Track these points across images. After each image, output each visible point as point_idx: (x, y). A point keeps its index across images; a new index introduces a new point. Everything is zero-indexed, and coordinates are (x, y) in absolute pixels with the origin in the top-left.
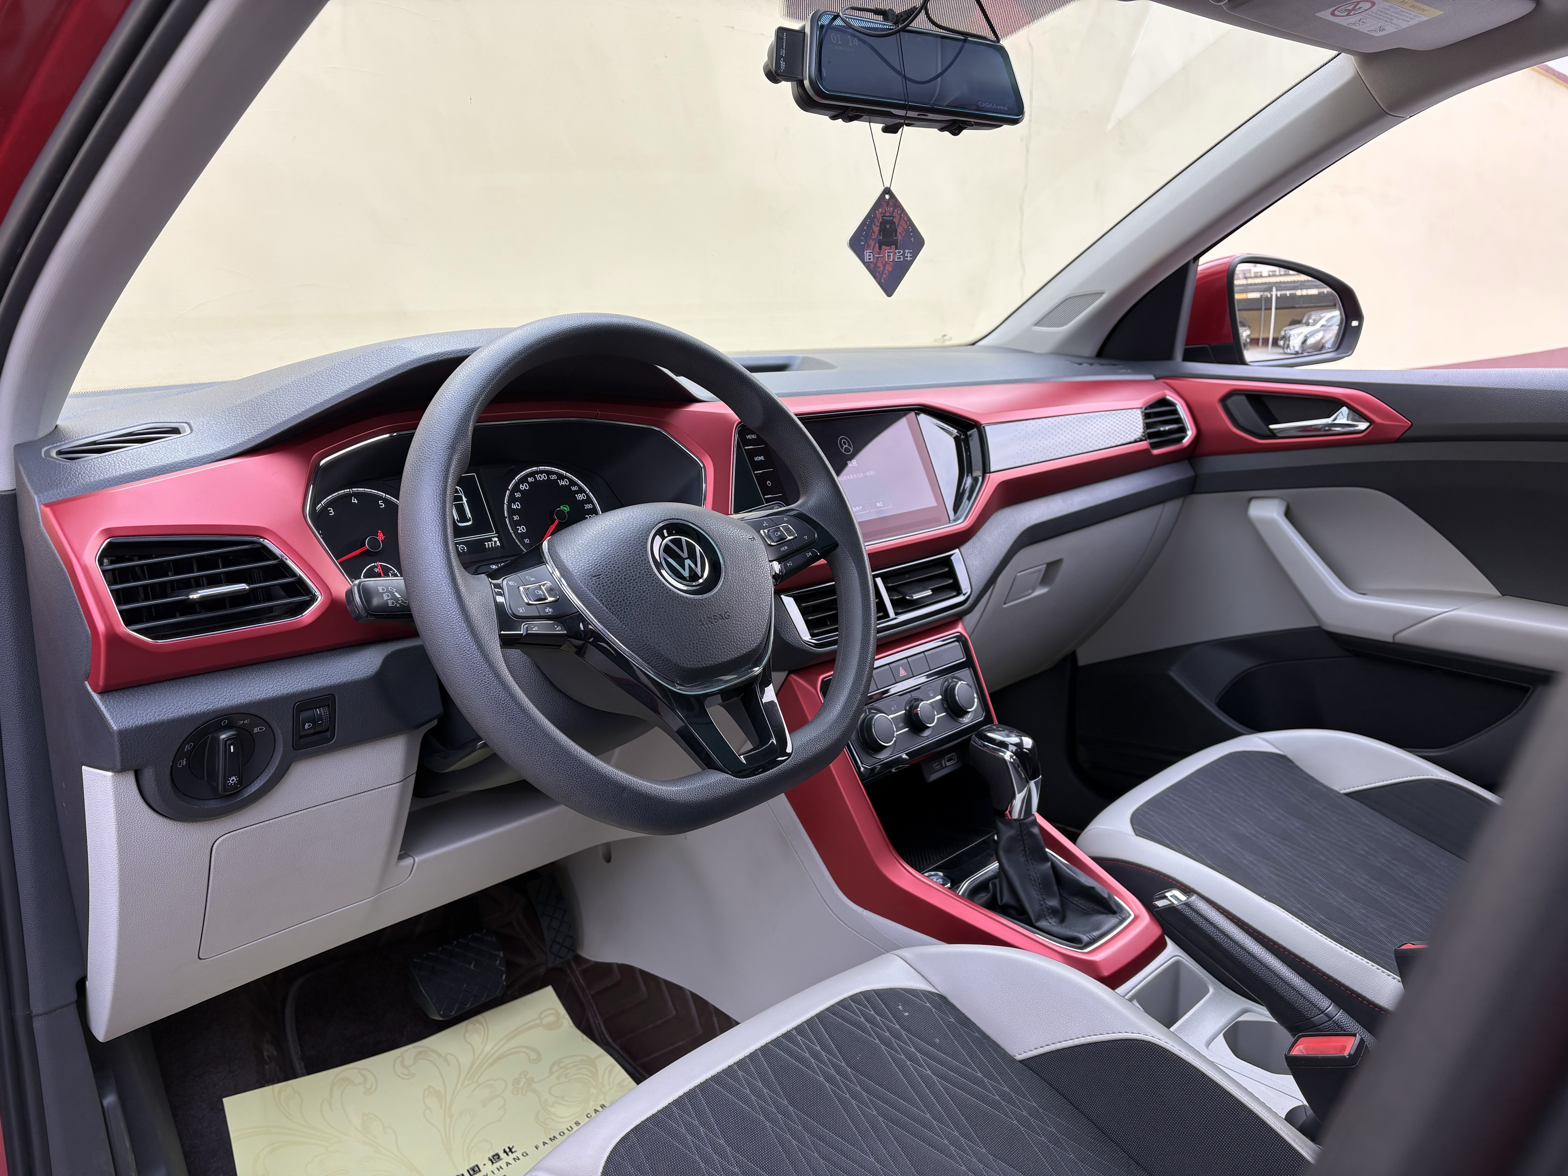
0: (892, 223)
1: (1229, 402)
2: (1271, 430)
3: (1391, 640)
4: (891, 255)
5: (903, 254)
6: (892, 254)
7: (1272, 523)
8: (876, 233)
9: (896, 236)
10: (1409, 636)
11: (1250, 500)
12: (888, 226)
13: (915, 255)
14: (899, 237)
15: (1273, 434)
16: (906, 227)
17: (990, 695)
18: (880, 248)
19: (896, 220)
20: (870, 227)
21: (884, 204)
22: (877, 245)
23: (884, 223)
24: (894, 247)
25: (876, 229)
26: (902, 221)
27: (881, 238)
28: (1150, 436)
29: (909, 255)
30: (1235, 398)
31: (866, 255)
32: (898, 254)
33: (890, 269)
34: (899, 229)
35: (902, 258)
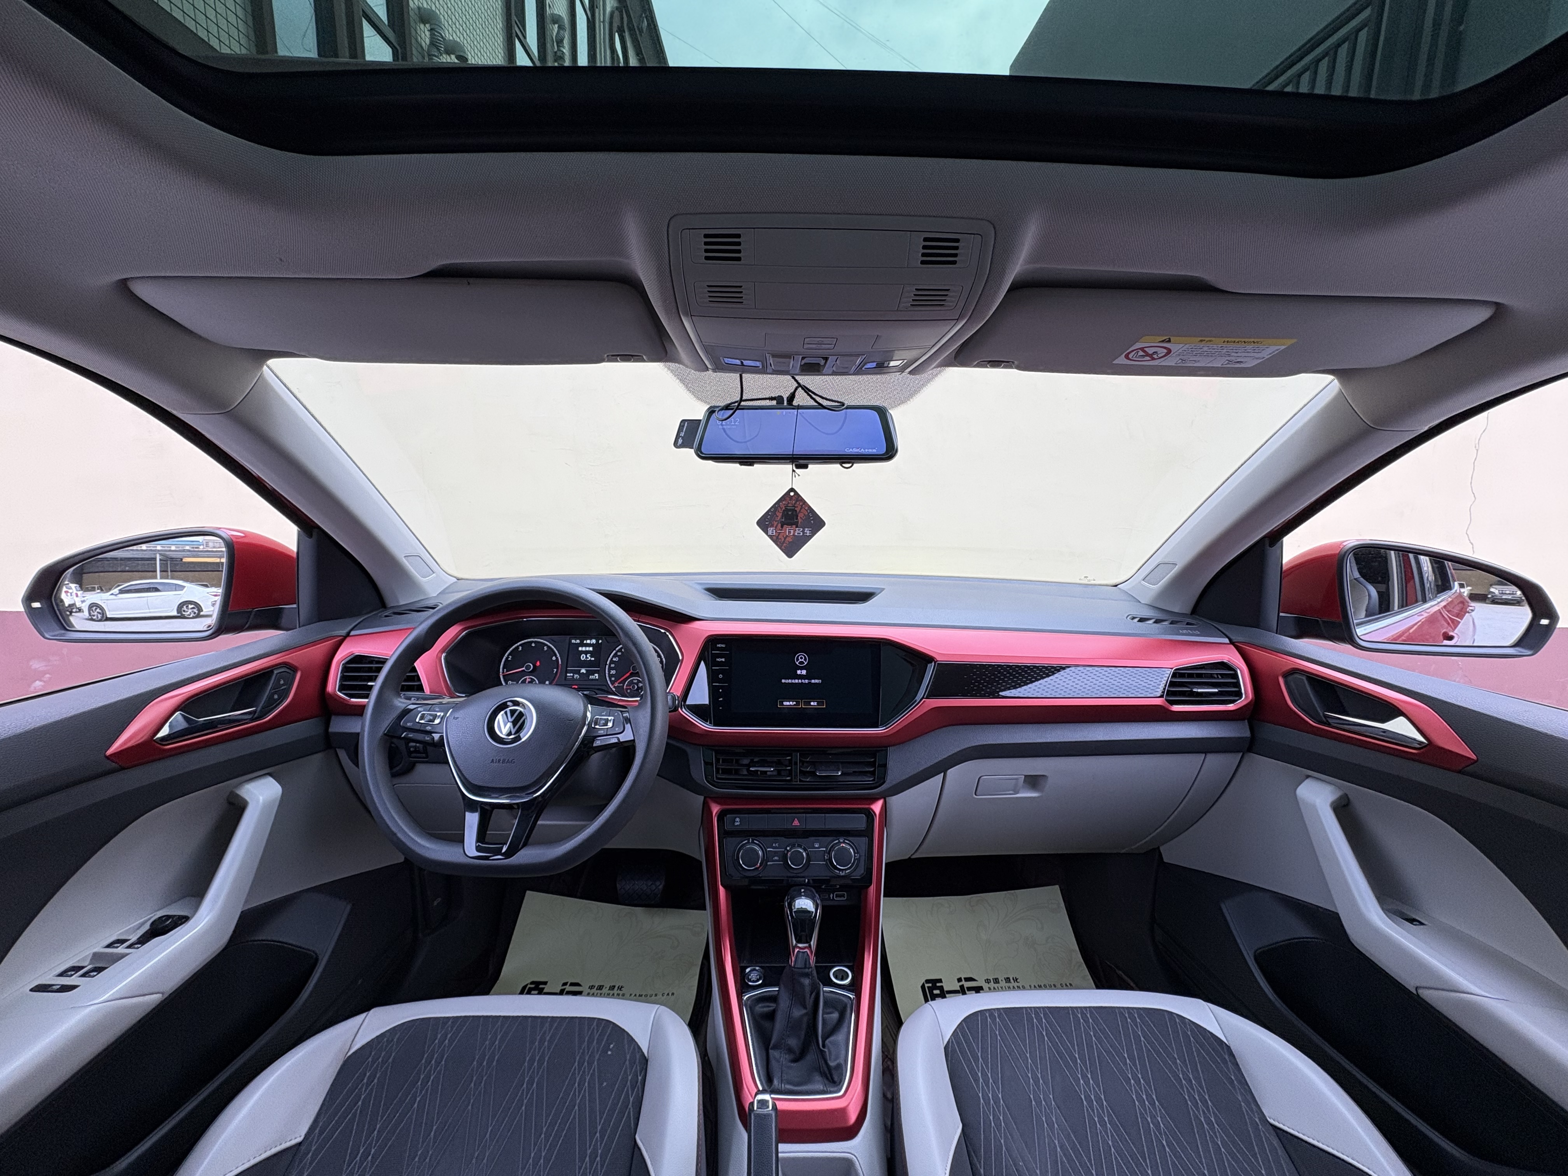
0: (793, 510)
2: (1333, 718)
4: (791, 532)
5: (803, 531)
6: (793, 531)
8: (780, 517)
9: (797, 519)
11: (1308, 777)
12: (790, 513)
13: (814, 533)
14: (800, 520)
16: (808, 514)
17: (886, 864)
18: (782, 527)
19: (798, 510)
20: (774, 512)
21: (788, 499)
22: (780, 525)
23: (786, 510)
24: (794, 526)
25: (780, 515)
26: (803, 510)
27: (783, 520)
28: (1170, 693)
29: (808, 532)
31: (771, 530)
32: (798, 532)
33: (791, 540)
34: (800, 515)
35: (804, 533)
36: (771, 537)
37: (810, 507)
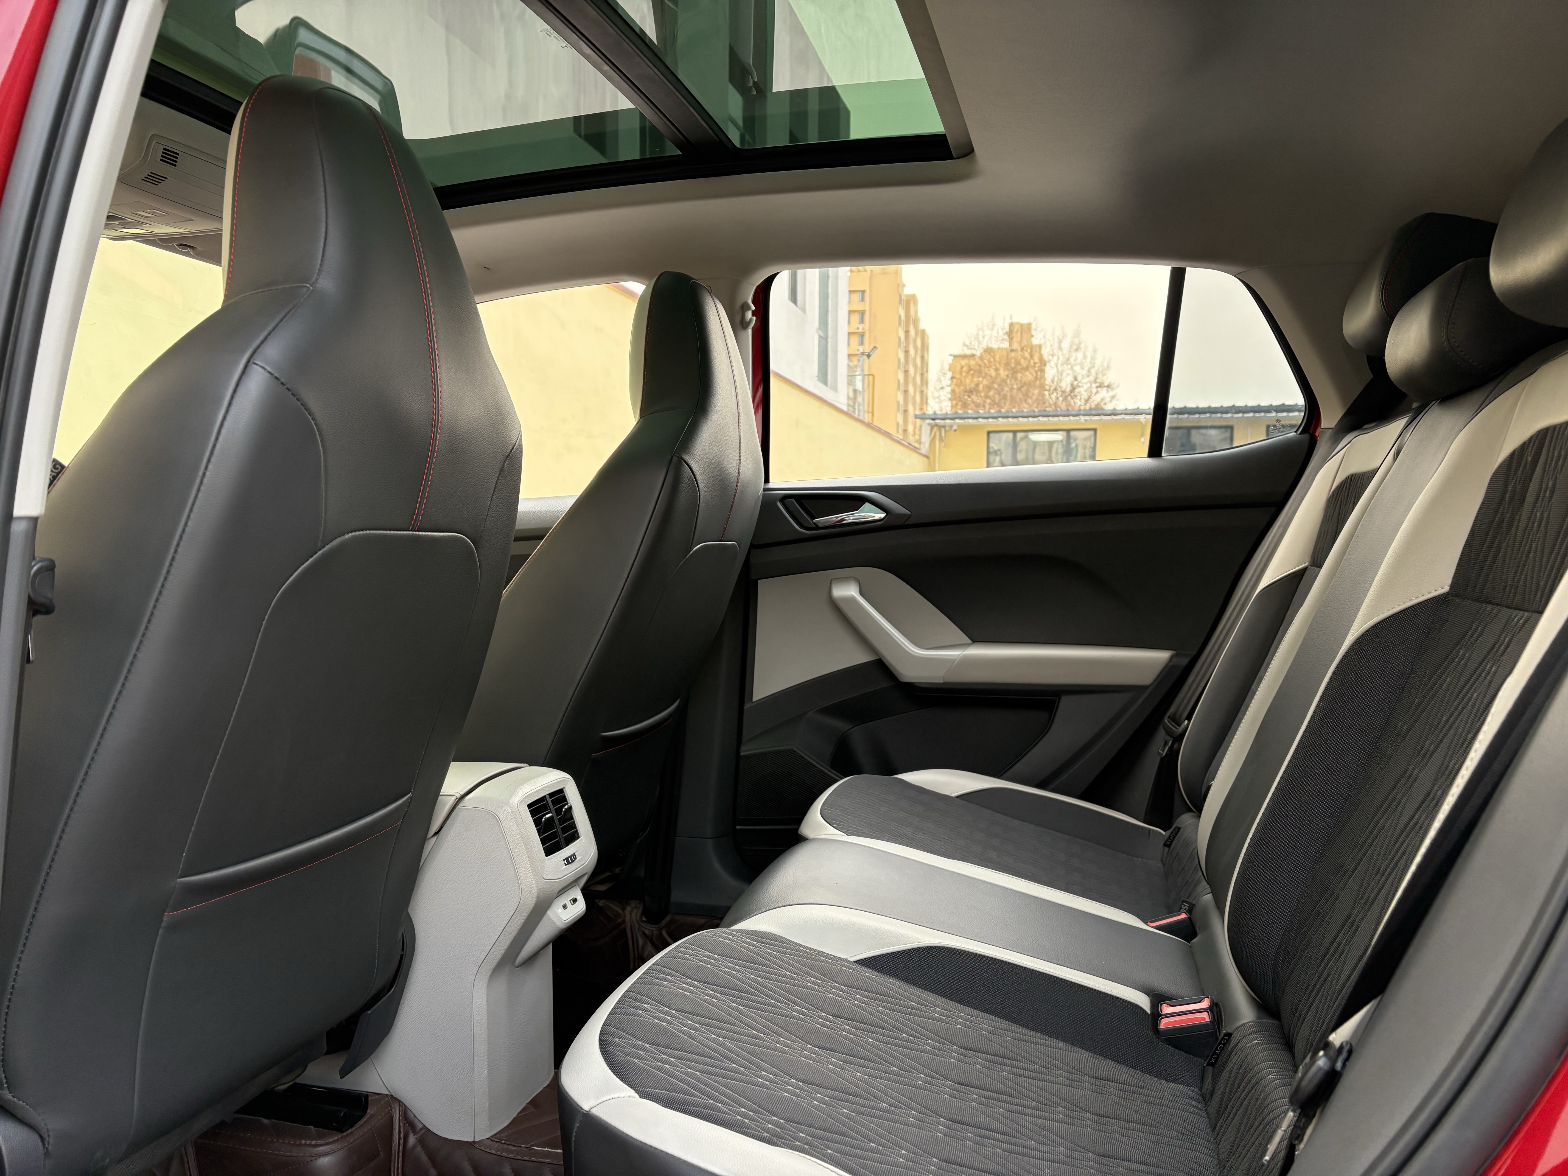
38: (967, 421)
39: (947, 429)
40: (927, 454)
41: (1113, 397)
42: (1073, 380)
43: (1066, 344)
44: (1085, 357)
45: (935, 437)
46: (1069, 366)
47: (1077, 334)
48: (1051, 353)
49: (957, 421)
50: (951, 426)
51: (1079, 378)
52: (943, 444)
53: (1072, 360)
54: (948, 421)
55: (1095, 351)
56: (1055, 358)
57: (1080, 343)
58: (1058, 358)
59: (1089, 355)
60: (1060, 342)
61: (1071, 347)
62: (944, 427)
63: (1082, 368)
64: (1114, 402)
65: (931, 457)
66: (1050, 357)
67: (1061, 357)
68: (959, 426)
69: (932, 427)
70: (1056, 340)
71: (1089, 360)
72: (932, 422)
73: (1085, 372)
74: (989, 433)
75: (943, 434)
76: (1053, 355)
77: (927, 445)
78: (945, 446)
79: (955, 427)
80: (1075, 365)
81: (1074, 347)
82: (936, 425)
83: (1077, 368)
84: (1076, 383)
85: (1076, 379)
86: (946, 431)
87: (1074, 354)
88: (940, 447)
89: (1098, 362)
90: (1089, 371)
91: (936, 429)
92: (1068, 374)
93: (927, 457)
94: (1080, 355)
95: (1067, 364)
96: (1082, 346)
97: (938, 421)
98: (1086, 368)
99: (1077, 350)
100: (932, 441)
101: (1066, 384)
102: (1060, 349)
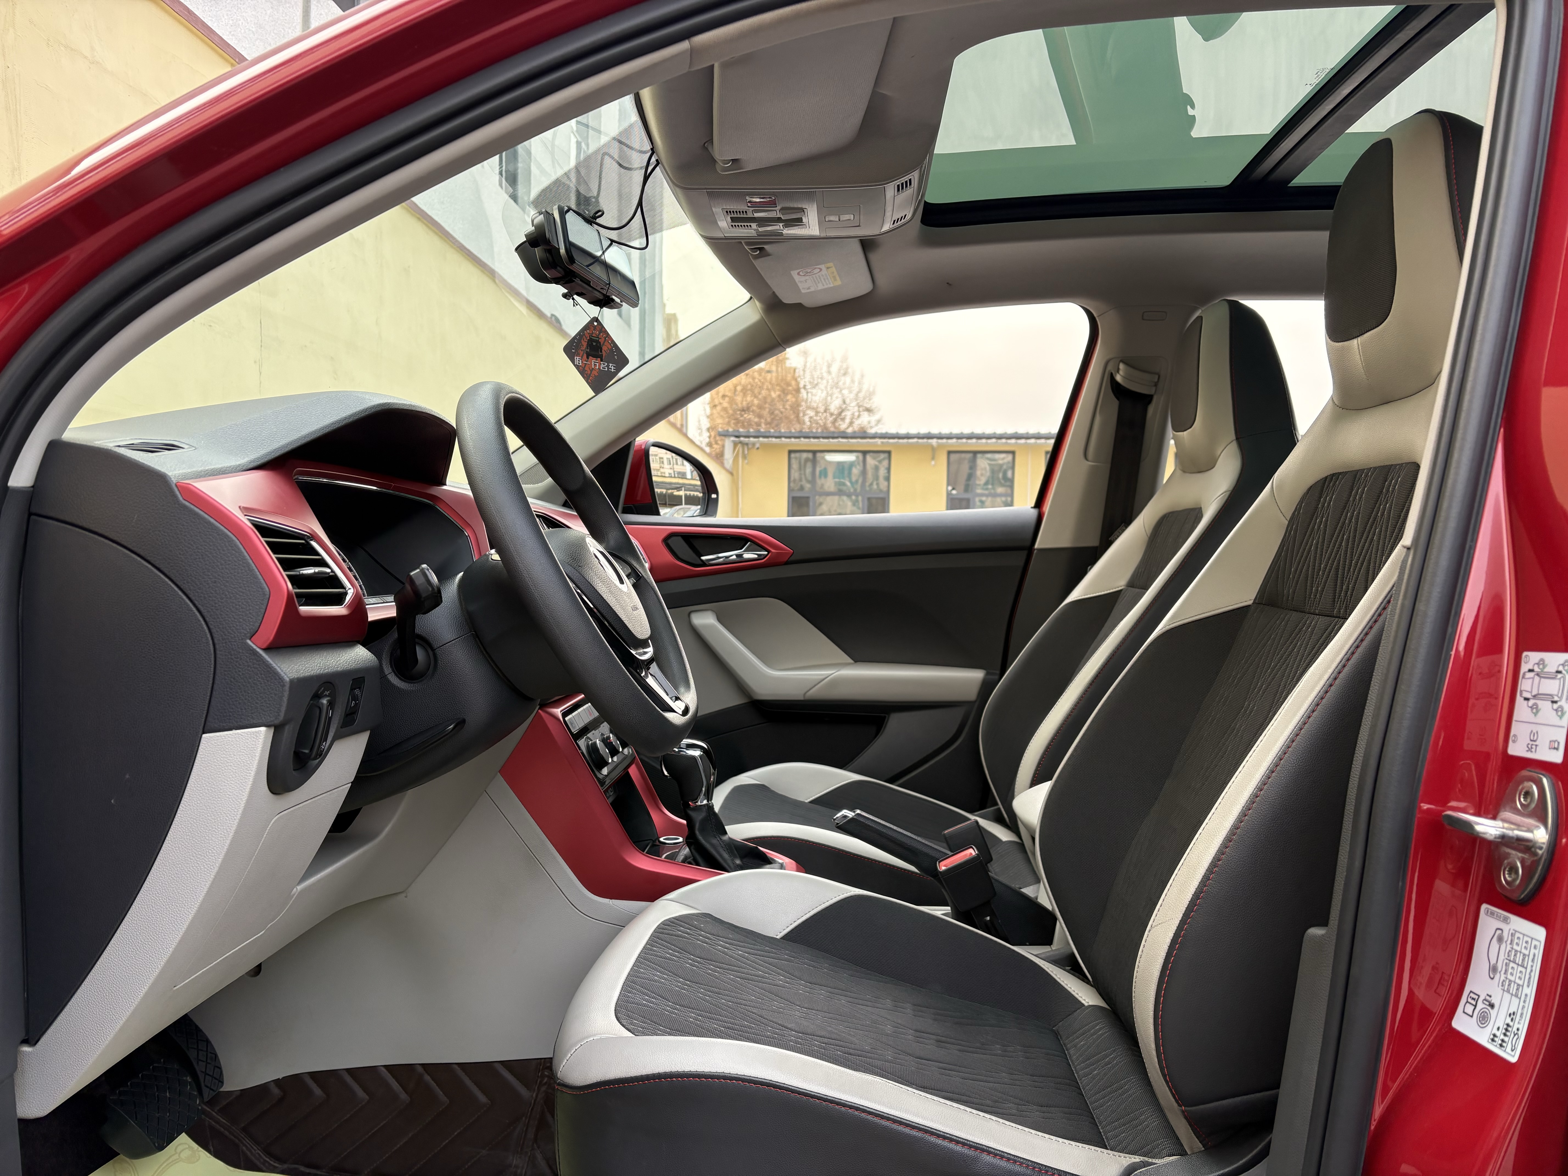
0: (598, 342)
1: (669, 541)
2: (702, 560)
3: (802, 698)
5: (608, 366)
6: (597, 364)
7: (711, 626)
8: (585, 346)
9: (601, 352)
10: (814, 693)
11: (693, 612)
12: (594, 344)
13: (618, 370)
14: (604, 353)
15: (704, 564)
16: (610, 347)
18: (588, 358)
19: (602, 341)
20: (580, 341)
21: (592, 328)
22: (585, 355)
23: (591, 340)
24: (599, 359)
25: (585, 344)
26: (606, 342)
27: (588, 350)
29: (612, 368)
30: (674, 538)
31: (577, 359)
32: (603, 366)
33: (597, 374)
34: (604, 348)
35: (608, 368)
36: (577, 367)
37: (613, 341)
38: (770, 439)
39: (750, 446)
40: (730, 470)
41: (879, 422)
42: (841, 402)
43: (834, 369)
44: (853, 381)
45: (737, 455)
46: (839, 390)
47: (845, 359)
48: (820, 377)
49: (761, 439)
50: (754, 444)
51: (848, 401)
52: (746, 461)
53: (841, 384)
54: (752, 439)
55: (862, 376)
56: (825, 382)
57: (847, 368)
58: (828, 382)
59: (856, 379)
60: (829, 366)
61: (839, 370)
62: (747, 444)
63: (850, 392)
64: (880, 426)
65: (735, 473)
66: (820, 380)
67: (830, 381)
68: (762, 444)
69: (735, 444)
70: (826, 364)
71: (856, 384)
72: (737, 439)
73: (852, 396)
74: (790, 452)
75: (746, 452)
76: (822, 378)
77: (731, 461)
78: (747, 464)
79: (757, 445)
80: (844, 389)
81: (842, 372)
82: (741, 442)
83: (845, 392)
84: (844, 406)
85: (844, 402)
86: (748, 449)
87: (843, 378)
88: (743, 465)
89: (865, 387)
90: (857, 395)
91: (739, 445)
92: (837, 398)
93: (731, 474)
94: (848, 379)
95: (837, 388)
96: (850, 370)
97: (742, 439)
98: (855, 392)
99: (845, 374)
100: (736, 459)
101: (833, 408)
102: (829, 372)
